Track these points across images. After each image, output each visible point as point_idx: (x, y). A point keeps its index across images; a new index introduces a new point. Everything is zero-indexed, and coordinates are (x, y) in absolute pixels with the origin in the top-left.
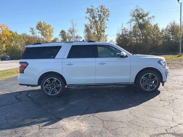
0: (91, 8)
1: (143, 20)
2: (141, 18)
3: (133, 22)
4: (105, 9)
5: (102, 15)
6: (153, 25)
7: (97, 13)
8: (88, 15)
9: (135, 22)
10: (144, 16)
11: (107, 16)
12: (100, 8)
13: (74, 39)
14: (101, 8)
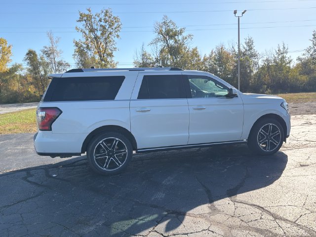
0: (87, 13)
1: (176, 42)
2: (171, 37)
3: (159, 44)
4: (112, 17)
5: (107, 28)
6: (191, 49)
7: (98, 23)
8: (81, 25)
9: (162, 43)
10: (175, 35)
11: (116, 28)
12: (103, 14)
13: (54, 67)
14: (106, 15)
